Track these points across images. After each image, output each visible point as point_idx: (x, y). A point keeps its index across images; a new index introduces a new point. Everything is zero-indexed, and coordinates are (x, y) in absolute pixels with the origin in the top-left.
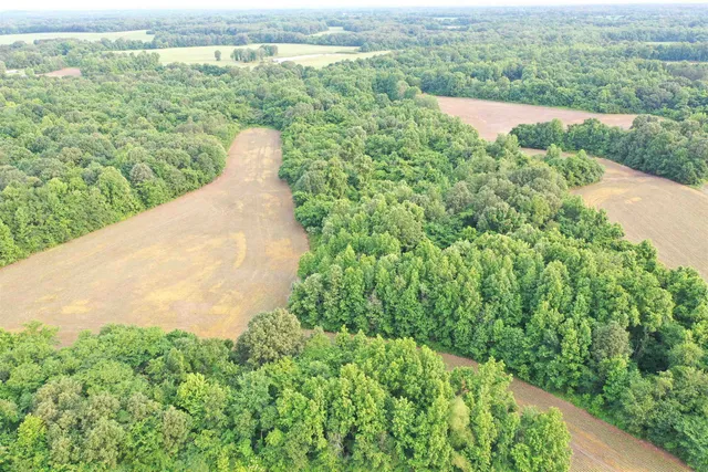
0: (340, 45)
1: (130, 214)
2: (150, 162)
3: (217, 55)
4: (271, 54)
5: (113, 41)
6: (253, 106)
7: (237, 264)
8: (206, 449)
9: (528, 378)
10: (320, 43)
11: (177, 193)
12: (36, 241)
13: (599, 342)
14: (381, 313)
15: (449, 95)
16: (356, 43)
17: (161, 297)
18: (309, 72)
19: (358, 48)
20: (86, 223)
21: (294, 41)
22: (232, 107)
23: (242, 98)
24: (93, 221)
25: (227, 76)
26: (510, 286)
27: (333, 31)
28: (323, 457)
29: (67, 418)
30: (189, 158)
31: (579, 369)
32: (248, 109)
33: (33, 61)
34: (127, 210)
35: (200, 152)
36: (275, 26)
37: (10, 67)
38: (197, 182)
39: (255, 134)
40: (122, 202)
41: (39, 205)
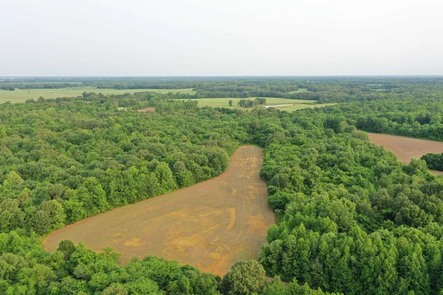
0: (304, 99)
1: (170, 191)
2: (185, 161)
3: (230, 103)
4: (262, 103)
5: (174, 94)
6: (248, 132)
10: (292, 97)
11: (198, 180)
12: (117, 201)
14: (322, 273)
15: (376, 132)
16: (315, 98)
17: (182, 242)
18: (284, 114)
19: (316, 101)
20: (145, 193)
21: (276, 97)
22: (236, 133)
23: (242, 128)
24: (149, 192)
25: (234, 115)
27: (300, 91)
30: (207, 161)
32: (245, 134)
34: (169, 187)
35: (214, 157)
36: (265, 88)
38: (210, 175)
39: (248, 149)
40: (166, 183)
41: (122, 180)
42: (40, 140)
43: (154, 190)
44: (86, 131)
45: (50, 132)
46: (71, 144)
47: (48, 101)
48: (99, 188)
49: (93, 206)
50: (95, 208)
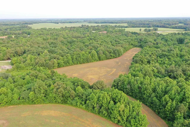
0: (179, 29)
2: (103, 51)
3: (140, 30)
4: (156, 30)
5: (118, 26)
7: (109, 75)
8: (76, 100)
9: (157, 113)
10: (173, 28)
11: (107, 59)
12: (76, 62)
14: (130, 90)
16: (185, 28)
17: (91, 77)
19: (184, 30)
21: (165, 27)
23: (136, 40)
24: (87, 61)
25: (137, 35)
26: (161, 90)
27: (180, 24)
28: (95, 108)
30: (113, 52)
31: (170, 114)
32: (137, 43)
33: (98, 29)
34: (95, 60)
36: (161, 23)
37: (93, 30)
38: (113, 57)
39: (136, 49)
40: (94, 58)
41: (78, 56)
42: (59, 42)
43: (89, 60)
44: (75, 39)
45: (63, 39)
46: (68, 43)
47: (68, 28)
48: (70, 57)
49: (67, 63)
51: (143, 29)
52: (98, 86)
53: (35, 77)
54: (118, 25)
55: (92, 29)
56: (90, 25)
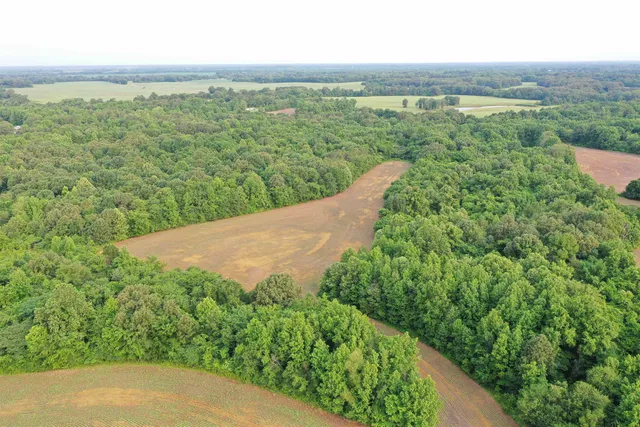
0: (524, 98)
1: (261, 210)
2: (287, 175)
3: (405, 103)
4: (453, 105)
5: (331, 89)
6: (400, 143)
7: (309, 253)
8: (200, 345)
9: (467, 371)
10: (506, 96)
11: (301, 200)
12: (193, 216)
13: (526, 351)
14: (378, 299)
16: (541, 97)
17: (246, 262)
18: (469, 120)
19: (539, 101)
20: (228, 210)
21: (481, 94)
22: (380, 143)
23: (392, 136)
24: (233, 209)
25: (394, 119)
26: (478, 294)
27: (526, 85)
28: (266, 369)
29: (131, 304)
30: (317, 176)
31: (506, 370)
32: (395, 145)
33: (267, 102)
34: (260, 206)
35: (328, 171)
36: (470, 81)
37: (248, 106)
38: (319, 193)
39: (393, 166)
40: (257, 200)
41: (201, 193)
42: (129, 146)
43: (239, 207)
44: (186, 137)
45: (143, 136)
46: (163, 151)
47: (162, 97)
48: (171, 200)
49: (162, 221)
50: (165, 222)
51: (413, 100)
52: (273, 295)
53: (48, 272)
54: (331, 86)
55: (243, 102)
56: (237, 87)
